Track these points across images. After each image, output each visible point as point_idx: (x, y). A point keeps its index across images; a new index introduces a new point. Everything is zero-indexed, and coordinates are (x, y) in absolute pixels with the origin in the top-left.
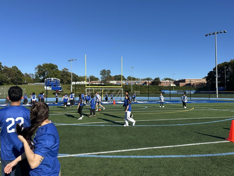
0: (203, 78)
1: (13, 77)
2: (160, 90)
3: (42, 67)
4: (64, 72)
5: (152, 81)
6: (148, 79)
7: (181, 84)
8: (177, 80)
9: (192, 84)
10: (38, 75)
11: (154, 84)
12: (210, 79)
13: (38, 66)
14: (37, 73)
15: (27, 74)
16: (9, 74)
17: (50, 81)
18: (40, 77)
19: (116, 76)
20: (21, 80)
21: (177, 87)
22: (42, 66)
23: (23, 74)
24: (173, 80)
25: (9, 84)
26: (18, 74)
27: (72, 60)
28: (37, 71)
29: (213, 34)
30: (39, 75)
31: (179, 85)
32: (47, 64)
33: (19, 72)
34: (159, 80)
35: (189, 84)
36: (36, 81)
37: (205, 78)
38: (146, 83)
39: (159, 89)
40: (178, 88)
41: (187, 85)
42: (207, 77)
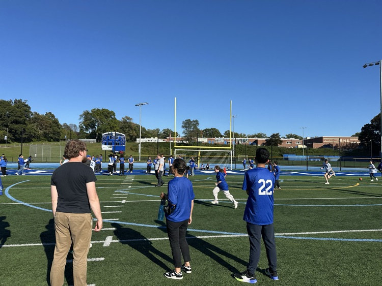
0: (353, 136)
1: (46, 129)
2: (280, 154)
3: (91, 114)
4: (125, 122)
5: (266, 139)
6: (259, 136)
7: (316, 145)
8: (308, 138)
9: (334, 146)
10: (84, 127)
11: (270, 144)
12: (365, 138)
13: (85, 113)
14: (83, 123)
15: (67, 125)
16: (41, 125)
17: (111, 137)
18: (87, 129)
19: (206, 130)
20: (59, 134)
21: (309, 149)
22: (91, 112)
23: (61, 125)
24: (301, 138)
25: (40, 140)
26: (54, 125)
27: (142, 105)
28: (82, 120)
29: (376, 64)
30: (86, 126)
31: (312, 146)
32: (98, 110)
33: (56, 122)
34: (279, 137)
35: (329, 146)
36: (81, 136)
37: (357, 135)
38: (256, 142)
39: (279, 152)
40: (311, 151)
41: (325, 146)
42: (361, 134)
